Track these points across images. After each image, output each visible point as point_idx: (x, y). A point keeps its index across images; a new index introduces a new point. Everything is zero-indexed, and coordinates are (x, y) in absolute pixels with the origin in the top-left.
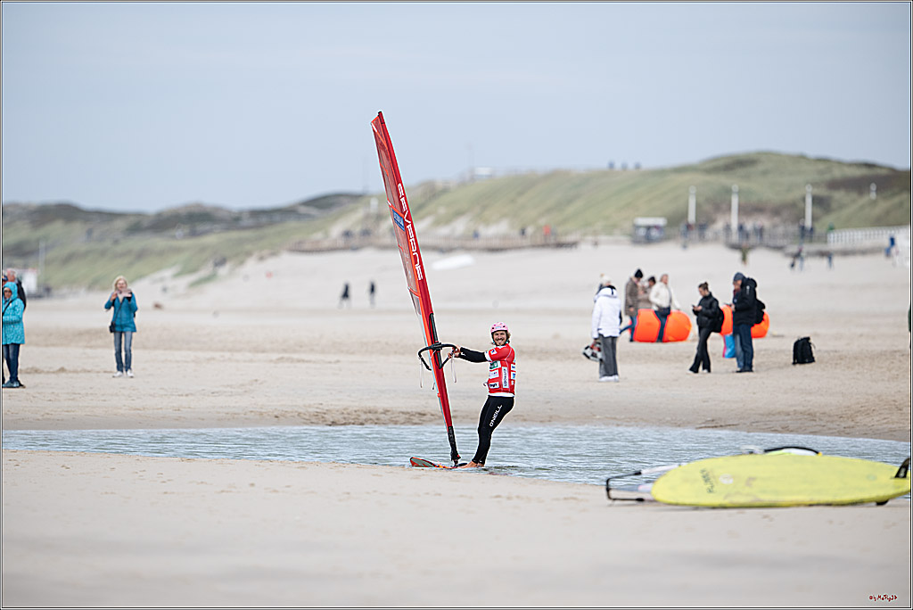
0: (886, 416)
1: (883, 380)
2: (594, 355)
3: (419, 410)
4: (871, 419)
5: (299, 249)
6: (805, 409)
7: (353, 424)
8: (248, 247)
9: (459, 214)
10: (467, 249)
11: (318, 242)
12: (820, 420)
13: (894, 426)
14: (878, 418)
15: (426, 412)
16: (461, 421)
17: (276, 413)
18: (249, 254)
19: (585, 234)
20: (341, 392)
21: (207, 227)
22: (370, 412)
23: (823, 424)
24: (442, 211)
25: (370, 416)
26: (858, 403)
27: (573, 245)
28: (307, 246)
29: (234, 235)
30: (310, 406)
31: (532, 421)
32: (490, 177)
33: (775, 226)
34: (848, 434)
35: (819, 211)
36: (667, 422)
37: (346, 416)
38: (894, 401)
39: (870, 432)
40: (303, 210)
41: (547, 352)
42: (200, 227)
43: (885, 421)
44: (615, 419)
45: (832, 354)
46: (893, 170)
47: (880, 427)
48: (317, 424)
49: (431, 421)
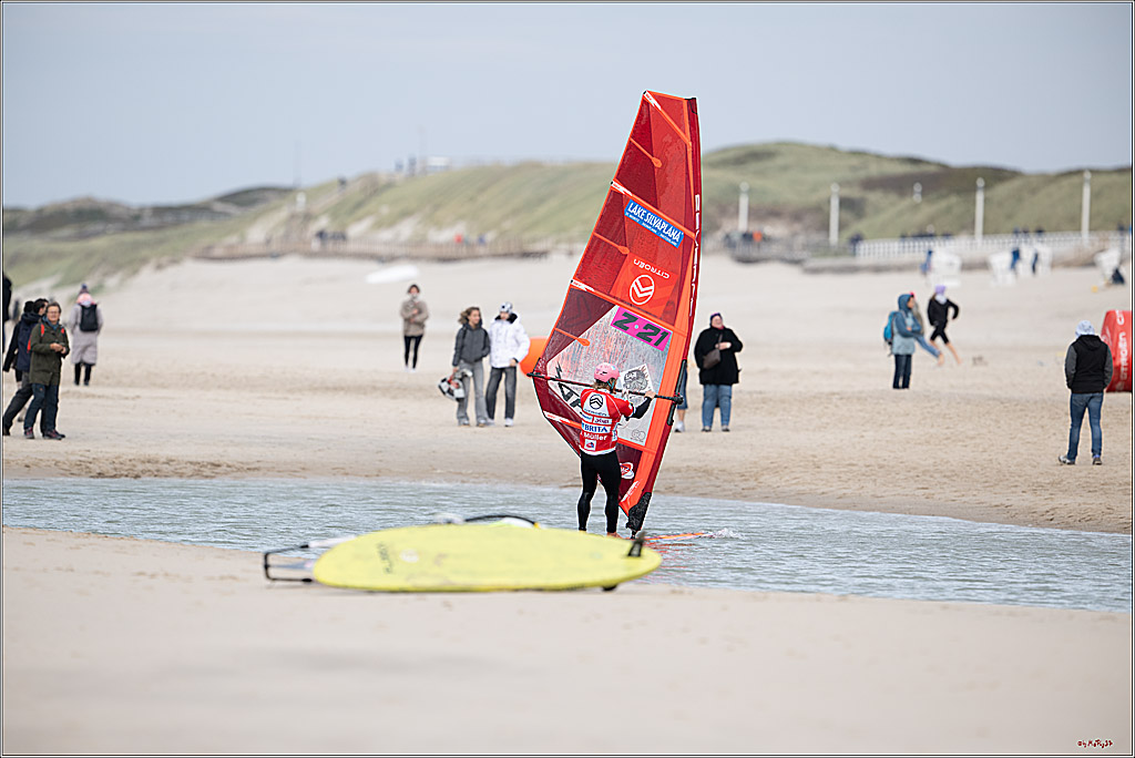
0: (798, 475)
1: (807, 430)
2: (450, 392)
3: (213, 460)
4: (778, 478)
5: (207, 256)
6: (700, 465)
7: (127, 476)
8: (144, 253)
9: (405, 214)
10: (413, 258)
11: (231, 247)
12: (717, 478)
13: (803, 488)
14: (787, 478)
15: (221, 462)
16: (265, 474)
17: (27, 462)
18: (144, 261)
19: (558, 242)
20: (120, 436)
21: (99, 227)
22: (149, 462)
23: (718, 484)
24: (385, 210)
25: (149, 466)
26: (768, 458)
27: (541, 254)
28: (218, 252)
29: (129, 237)
30: (73, 453)
31: (356, 475)
32: (447, 168)
33: (794, 234)
34: (745, 496)
35: (848, 216)
36: (526, 478)
37: (117, 466)
38: (814, 456)
39: (773, 495)
40: (219, 207)
41: (405, 389)
42: (92, 227)
43: (794, 482)
44: (460, 473)
45: (755, 396)
46: (944, 167)
47: (787, 489)
48: (79, 475)
49: (226, 473)
